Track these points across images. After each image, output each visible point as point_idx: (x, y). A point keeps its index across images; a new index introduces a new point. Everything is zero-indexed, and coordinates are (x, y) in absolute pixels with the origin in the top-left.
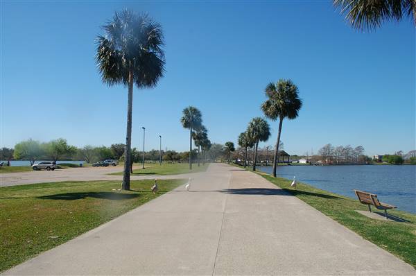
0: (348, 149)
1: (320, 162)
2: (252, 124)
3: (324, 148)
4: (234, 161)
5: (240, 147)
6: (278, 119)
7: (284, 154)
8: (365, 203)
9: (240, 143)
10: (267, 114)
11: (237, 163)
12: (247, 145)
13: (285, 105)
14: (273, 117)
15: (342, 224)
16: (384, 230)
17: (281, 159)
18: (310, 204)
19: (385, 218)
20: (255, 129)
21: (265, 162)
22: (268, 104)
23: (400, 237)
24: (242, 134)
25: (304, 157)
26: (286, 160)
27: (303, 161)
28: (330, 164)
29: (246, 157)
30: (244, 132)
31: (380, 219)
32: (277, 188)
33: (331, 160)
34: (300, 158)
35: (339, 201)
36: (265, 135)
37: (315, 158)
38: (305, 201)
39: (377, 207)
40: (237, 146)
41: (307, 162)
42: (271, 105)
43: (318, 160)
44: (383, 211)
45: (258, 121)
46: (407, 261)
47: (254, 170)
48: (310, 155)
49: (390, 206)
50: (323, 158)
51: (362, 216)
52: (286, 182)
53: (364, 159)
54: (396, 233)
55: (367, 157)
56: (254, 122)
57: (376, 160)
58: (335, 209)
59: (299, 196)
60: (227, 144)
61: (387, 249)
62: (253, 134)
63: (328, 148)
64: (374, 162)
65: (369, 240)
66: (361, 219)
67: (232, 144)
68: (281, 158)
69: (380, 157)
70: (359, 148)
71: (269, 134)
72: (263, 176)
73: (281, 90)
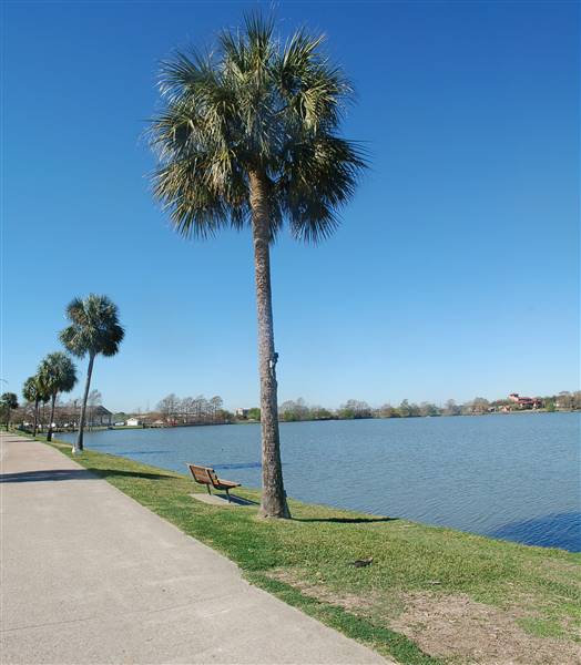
0: (200, 401)
1: (158, 422)
2: (46, 363)
3: (165, 401)
4: (18, 426)
5: (27, 401)
6: (87, 355)
7: (102, 412)
8: (202, 482)
9: (27, 395)
10: (69, 348)
11: (23, 429)
12: (39, 398)
13: (98, 335)
14: (79, 352)
15: (161, 516)
16: (217, 519)
17: (97, 420)
18: (124, 490)
19: (227, 502)
20: (51, 372)
21: (71, 426)
22: (71, 332)
23: (236, 526)
24: (31, 379)
25: (135, 415)
26: (106, 421)
27: (133, 423)
28: (174, 425)
29: (38, 417)
30: (32, 375)
31: (219, 503)
32: (80, 468)
33: (176, 418)
34: (129, 417)
35: (170, 482)
36: (67, 382)
37: (152, 417)
38: (117, 485)
39: (215, 486)
40: (21, 401)
41: (140, 423)
42: (75, 333)
43: (156, 420)
44: (224, 492)
45: (55, 359)
46: (231, 558)
47: (49, 439)
48: (144, 411)
49: (232, 483)
50: (164, 416)
51: (196, 501)
52: (98, 458)
53: (223, 415)
54: (232, 520)
55: (227, 412)
56: (49, 361)
57: (239, 417)
58: (159, 494)
59: (111, 479)
60: (5, 396)
61: (212, 545)
62: (48, 379)
63: (170, 400)
64: (237, 420)
65: (193, 536)
66: (193, 506)
67: (14, 397)
68: (98, 418)
69: (245, 412)
70: (216, 400)
71: (74, 379)
72: (61, 449)
73: (92, 310)
